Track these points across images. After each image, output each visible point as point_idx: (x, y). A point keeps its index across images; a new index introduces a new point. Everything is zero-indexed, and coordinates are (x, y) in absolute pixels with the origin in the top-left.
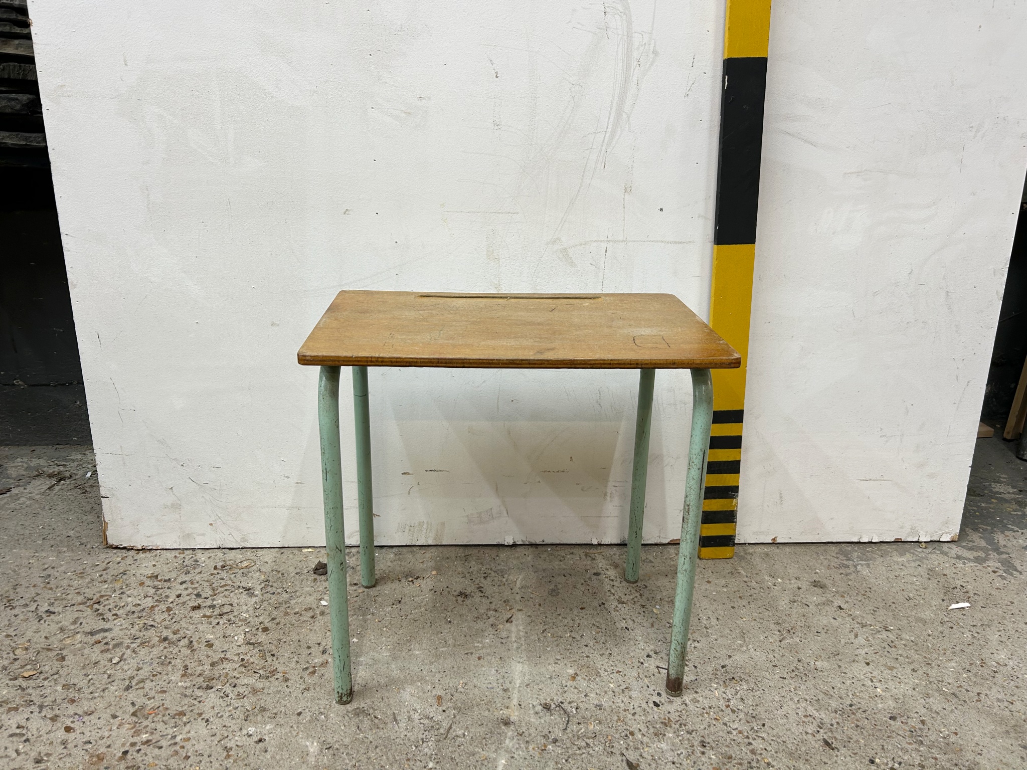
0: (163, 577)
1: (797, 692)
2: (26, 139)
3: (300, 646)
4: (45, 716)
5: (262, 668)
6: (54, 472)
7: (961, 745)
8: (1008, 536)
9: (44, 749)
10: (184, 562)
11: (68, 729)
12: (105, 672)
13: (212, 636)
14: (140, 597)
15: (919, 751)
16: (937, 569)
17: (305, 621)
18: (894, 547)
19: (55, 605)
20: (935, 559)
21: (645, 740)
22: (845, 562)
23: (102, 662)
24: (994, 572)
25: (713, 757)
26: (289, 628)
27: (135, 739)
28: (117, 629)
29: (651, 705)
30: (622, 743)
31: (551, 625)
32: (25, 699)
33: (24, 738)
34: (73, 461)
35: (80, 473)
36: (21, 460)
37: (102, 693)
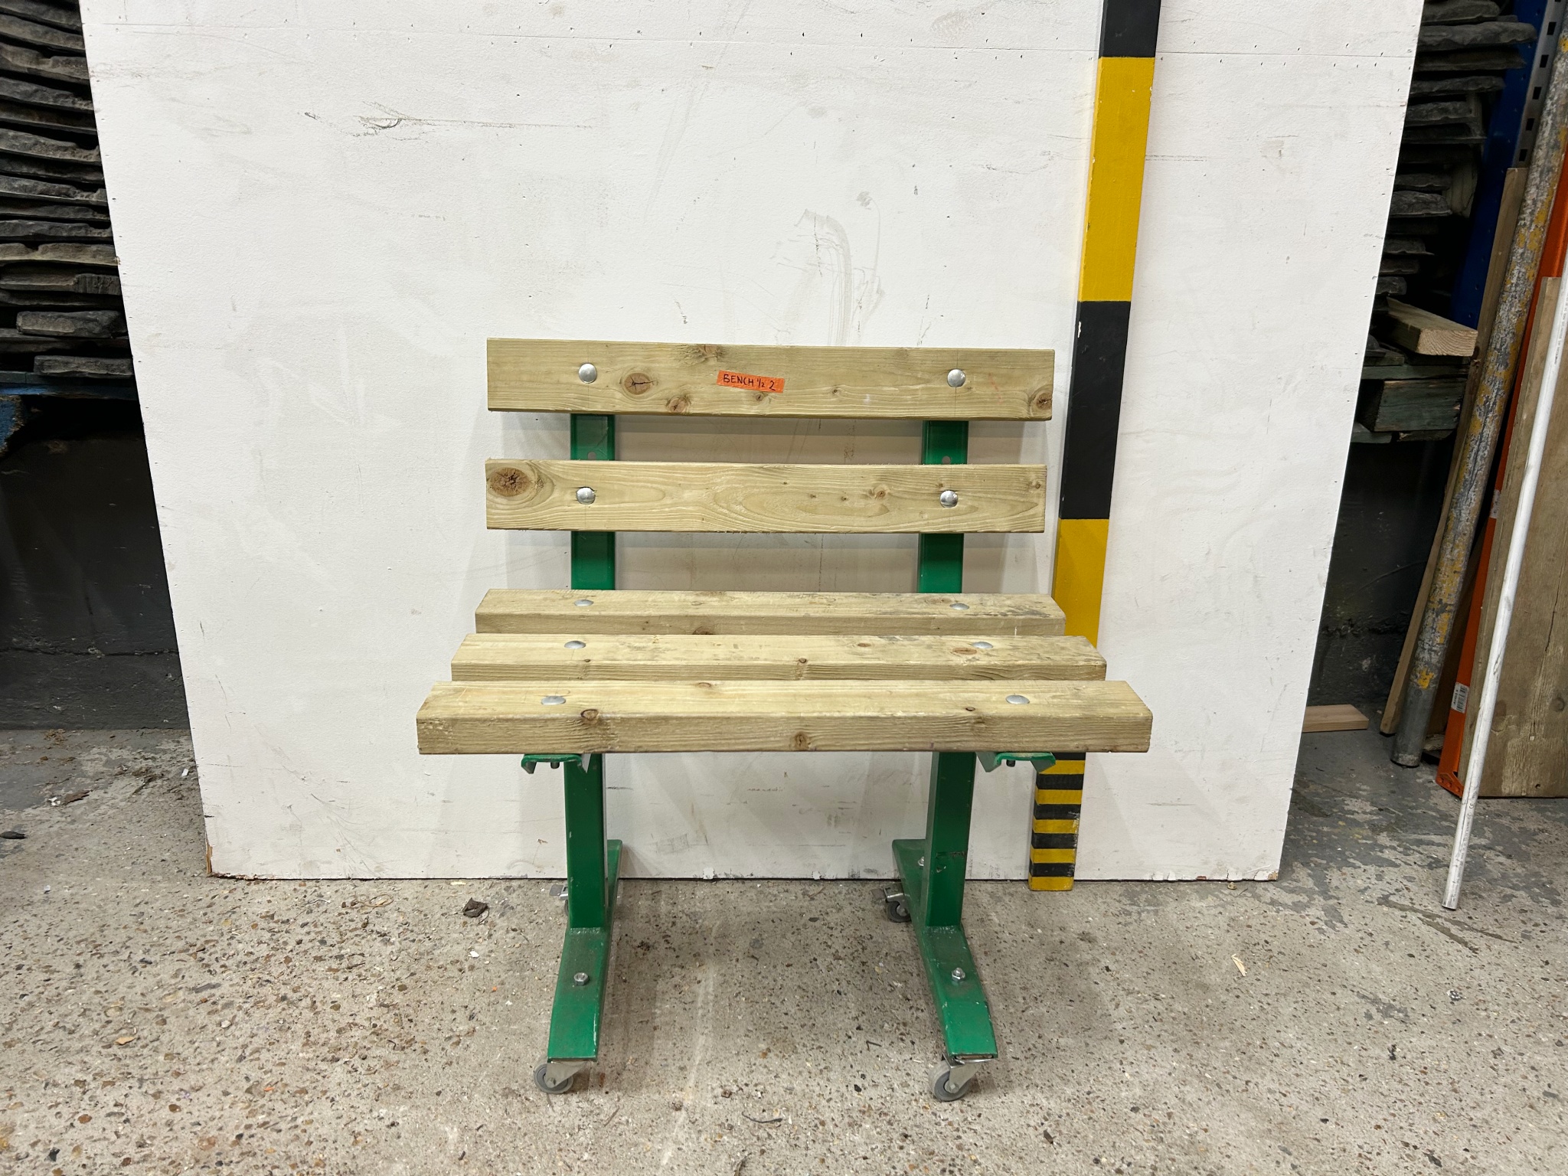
0: (280, 918)
1: (1028, 1076)
2: (107, 367)
3: (443, 1009)
4: (146, 1092)
5: (398, 1037)
6: (141, 768)
7: (1208, 1144)
8: (1345, 874)
9: (147, 1132)
10: (305, 896)
11: (173, 1108)
12: (213, 1039)
13: (339, 996)
14: (252, 944)
15: (1156, 1150)
16: (1241, 918)
17: (450, 977)
18: (1196, 887)
19: (151, 952)
20: (1243, 905)
21: (837, 1131)
22: (1128, 908)
23: (210, 1027)
24: (1313, 923)
25: (913, 1153)
26: (431, 986)
27: (250, 1121)
28: (226, 984)
29: (851, 1088)
30: (809, 1134)
31: (747, 986)
32: (123, 1071)
33: (124, 1118)
34: (165, 752)
35: (174, 769)
36: (99, 751)
37: (211, 1065)
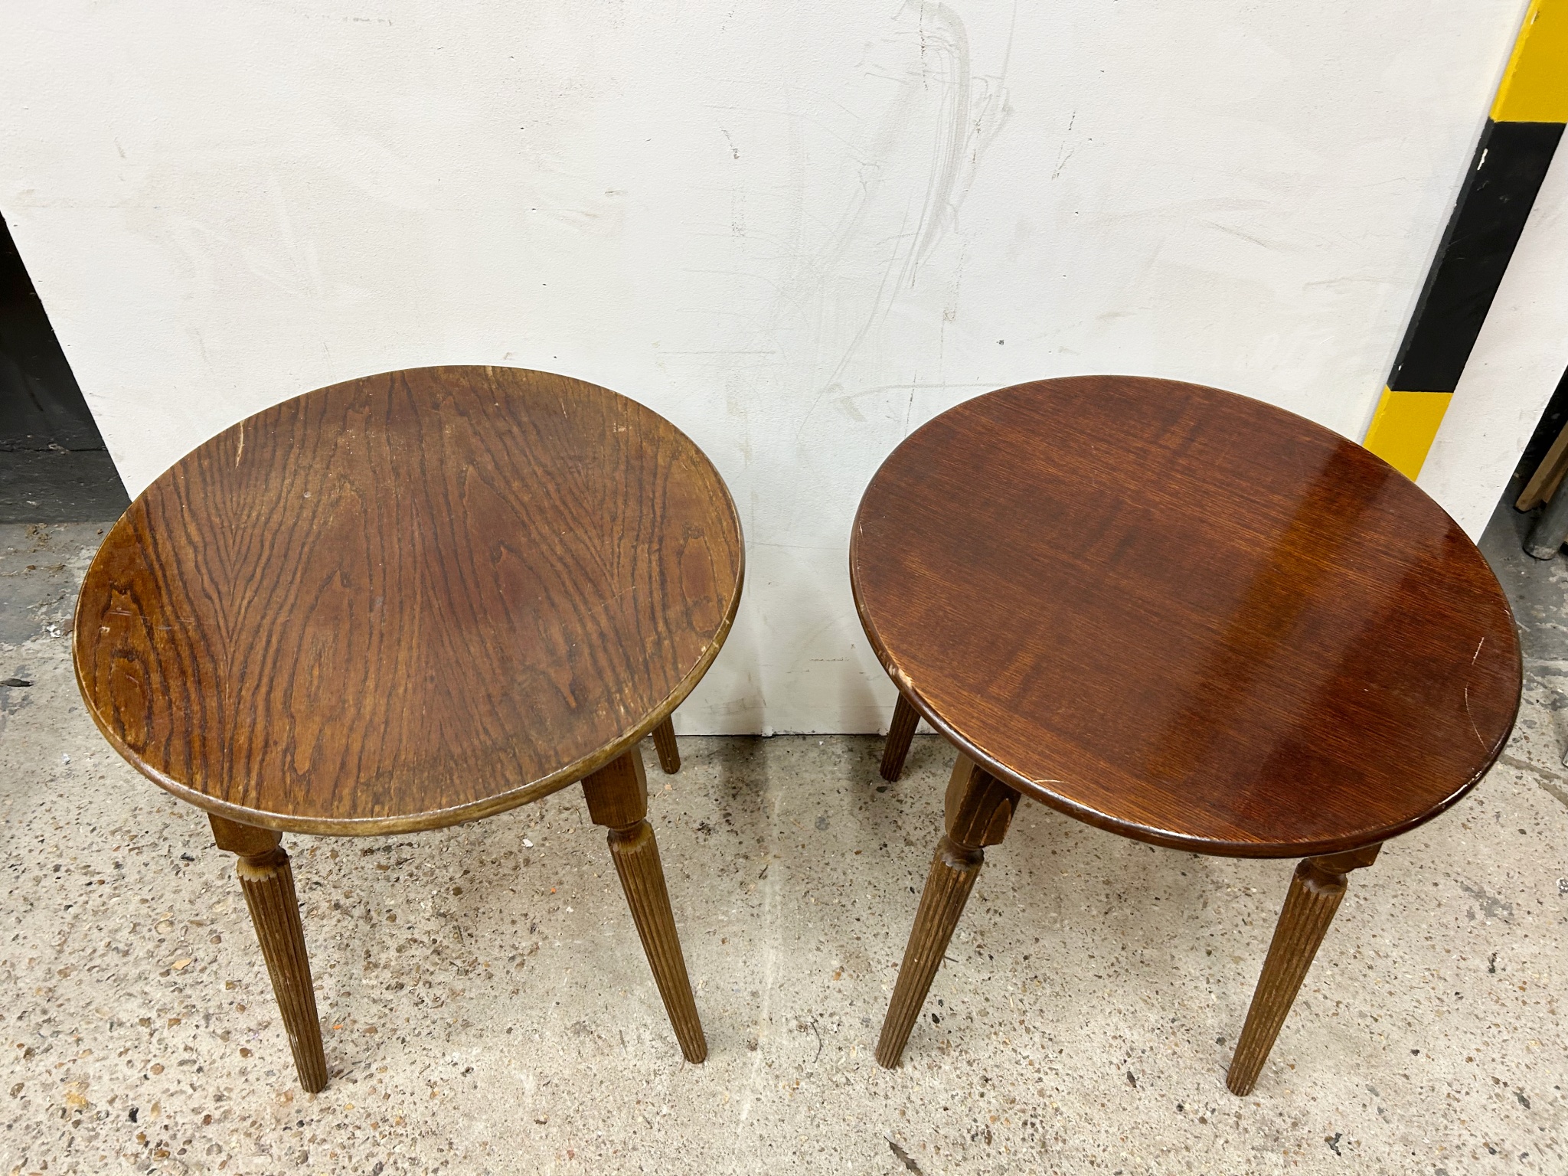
1: (1111, 999)
3: (502, 919)
4: (214, 1032)
5: (460, 957)
9: (223, 1083)
13: (393, 902)
17: (505, 875)
19: (192, 845)
21: (916, 1074)
25: (993, 1101)
26: (487, 889)
29: (930, 1020)
32: (185, 1004)
33: (196, 1067)
